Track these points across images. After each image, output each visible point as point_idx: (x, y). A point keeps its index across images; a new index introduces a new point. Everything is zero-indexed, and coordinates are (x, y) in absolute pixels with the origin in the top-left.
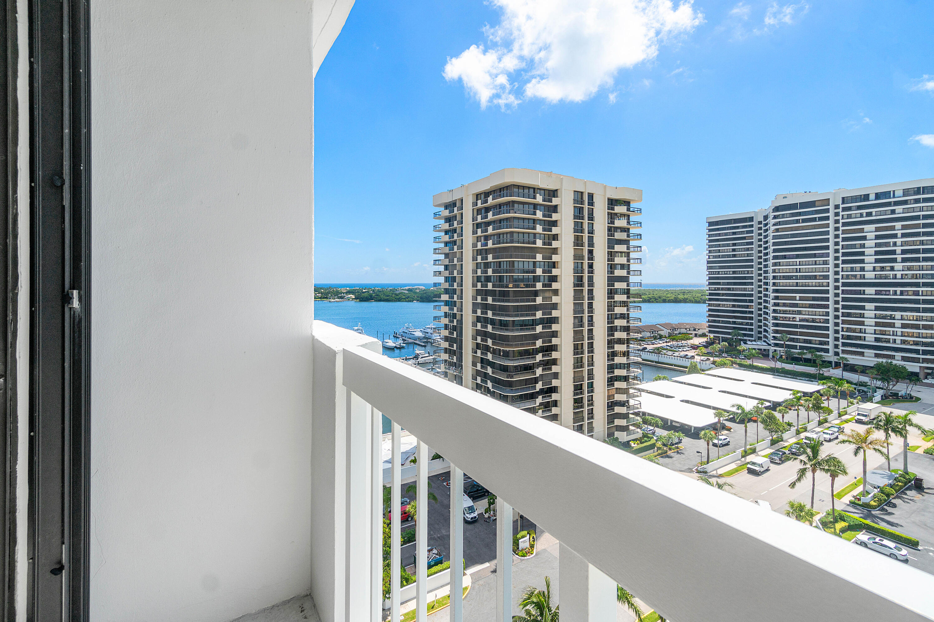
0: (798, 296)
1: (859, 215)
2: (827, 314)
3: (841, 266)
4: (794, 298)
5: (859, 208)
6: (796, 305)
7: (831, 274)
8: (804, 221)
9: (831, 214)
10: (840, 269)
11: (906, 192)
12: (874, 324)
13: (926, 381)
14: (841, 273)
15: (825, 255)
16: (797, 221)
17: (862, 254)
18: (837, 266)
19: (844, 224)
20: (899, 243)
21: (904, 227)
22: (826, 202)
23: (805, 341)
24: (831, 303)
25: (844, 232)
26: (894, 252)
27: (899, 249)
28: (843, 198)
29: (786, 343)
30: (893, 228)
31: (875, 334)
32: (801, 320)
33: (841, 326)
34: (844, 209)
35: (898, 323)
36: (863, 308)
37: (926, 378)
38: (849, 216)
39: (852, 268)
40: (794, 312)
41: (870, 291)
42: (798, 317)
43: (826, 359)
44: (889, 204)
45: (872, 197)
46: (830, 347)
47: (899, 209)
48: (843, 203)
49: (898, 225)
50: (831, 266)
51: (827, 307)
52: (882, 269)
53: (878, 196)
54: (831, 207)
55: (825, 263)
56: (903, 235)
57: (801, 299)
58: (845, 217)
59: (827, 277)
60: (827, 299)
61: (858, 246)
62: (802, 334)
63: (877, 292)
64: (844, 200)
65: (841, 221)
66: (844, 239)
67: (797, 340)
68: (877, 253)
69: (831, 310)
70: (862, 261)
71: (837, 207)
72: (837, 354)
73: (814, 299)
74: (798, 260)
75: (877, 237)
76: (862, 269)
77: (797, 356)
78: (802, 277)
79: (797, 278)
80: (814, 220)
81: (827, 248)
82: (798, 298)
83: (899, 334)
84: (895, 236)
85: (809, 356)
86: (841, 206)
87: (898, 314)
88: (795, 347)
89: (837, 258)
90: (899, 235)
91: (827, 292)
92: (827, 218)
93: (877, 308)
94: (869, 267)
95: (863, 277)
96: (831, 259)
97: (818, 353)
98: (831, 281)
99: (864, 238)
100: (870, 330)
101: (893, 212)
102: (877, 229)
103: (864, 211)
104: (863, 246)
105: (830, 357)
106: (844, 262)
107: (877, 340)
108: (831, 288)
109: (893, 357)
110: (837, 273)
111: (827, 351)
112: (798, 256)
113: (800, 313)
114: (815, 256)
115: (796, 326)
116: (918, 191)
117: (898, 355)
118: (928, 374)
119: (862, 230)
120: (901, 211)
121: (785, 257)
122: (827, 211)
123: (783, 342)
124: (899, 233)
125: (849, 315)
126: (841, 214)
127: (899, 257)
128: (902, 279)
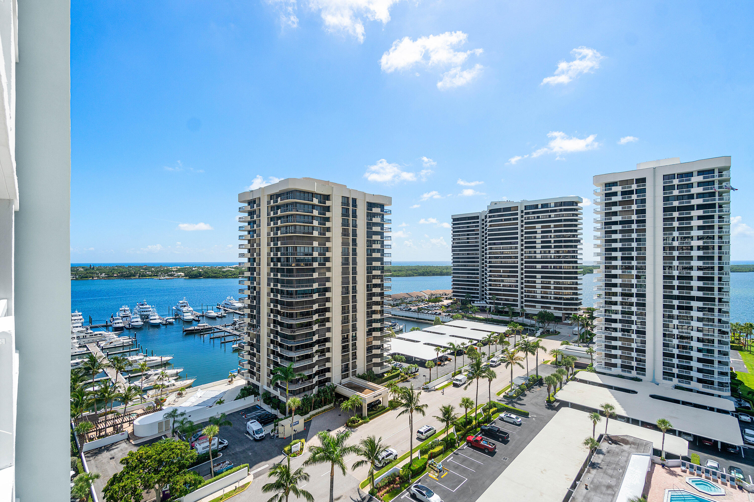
0: (502, 269)
1: (533, 218)
2: (517, 281)
3: (524, 250)
4: (499, 272)
5: (534, 213)
6: (501, 276)
7: (519, 255)
8: (505, 220)
9: (519, 216)
10: (524, 252)
11: (556, 205)
12: (540, 287)
13: (565, 322)
14: (524, 255)
15: (516, 243)
16: (501, 220)
17: (535, 242)
18: (522, 250)
19: (526, 223)
20: (552, 236)
21: (555, 226)
22: (516, 208)
23: (507, 300)
24: (519, 274)
25: (526, 228)
26: (550, 242)
27: (552, 240)
28: (525, 206)
29: (495, 301)
30: (549, 227)
31: (541, 293)
32: (504, 286)
33: (524, 289)
34: (527, 213)
35: (552, 286)
36: (535, 277)
37: (566, 320)
38: (528, 218)
39: (530, 251)
40: (499, 281)
41: (539, 266)
42: (502, 284)
43: (516, 311)
44: (547, 212)
45: (540, 206)
46: (519, 303)
47: (553, 214)
48: (525, 210)
49: (552, 225)
50: (519, 250)
51: (517, 277)
52: (545, 252)
53: (543, 206)
54: (519, 212)
55: (516, 248)
56: (555, 231)
57: (504, 272)
58: (526, 218)
59: (516, 258)
60: (517, 272)
61: (533, 237)
62: (504, 295)
63: (543, 267)
64: (526, 207)
65: (524, 221)
66: (526, 233)
67: (501, 299)
68: (542, 242)
69: (519, 279)
70: (535, 247)
71: (522, 212)
72: (522, 307)
73: (510, 272)
74: (502, 246)
75: (543, 232)
76: (535, 252)
77: (500, 310)
78: (504, 258)
79: (501, 258)
80: (510, 220)
81: (517, 238)
82: (502, 272)
83: (553, 293)
84: (550, 232)
85: (507, 310)
86: (524, 211)
87: (552, 281)
88: (500, 304)
89: (522, 245)
90: (553, 231)
91: (517, 267)
92: (517, 219)
93: (542, 277)
94: (538, 251)
95: (535, 257)
96: (519, 245)
97: (512, 307)
98: (519, 260)
99: (536, 232)
100: (539, 291)
101: (550, 216)
102: (542, 227)
103: (536, 215)
104: (535, 238)
105: (518, 309)
106: (526, 248)
107: (542, 297)
108: (519, 265)
109: (549, 308)
110: (522, 255)
111: (517, 306)
112: (502, 244)
113: (503, 281)
114: (511, 243)
115: (500, 290)
116: (561, 204)
117: (552, 306)
118: (567, 317)
119: (534, 228)
120: (553, 216)
121: (495, 244)
122: (517, 214)
123: (493, 301)
124: (553, 229)
125: (528, 282)
126: (524, 216)
127: (553, 245)
128: (554, 258)
